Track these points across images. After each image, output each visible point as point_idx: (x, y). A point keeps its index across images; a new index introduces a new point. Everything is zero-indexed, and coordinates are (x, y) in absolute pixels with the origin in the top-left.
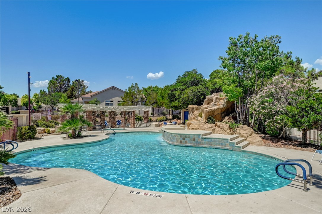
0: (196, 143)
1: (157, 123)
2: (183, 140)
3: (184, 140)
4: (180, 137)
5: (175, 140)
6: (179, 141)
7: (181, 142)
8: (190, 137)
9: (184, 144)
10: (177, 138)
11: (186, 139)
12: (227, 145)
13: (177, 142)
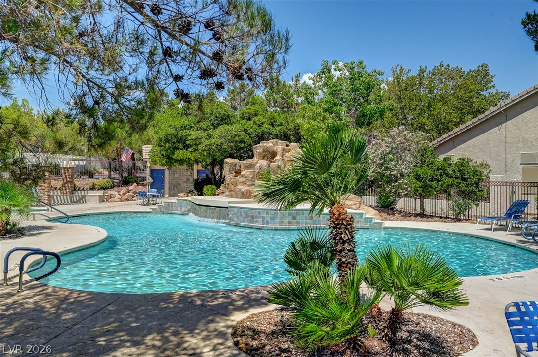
0: (314, 223)
1: (101, 193)
2: (293, 219)
3: (295, 219)
4: (287, 215)
5: (277, 221)
6: (286, 221)
7: (289, 223)
8: (304, 214)
9: (295, 227)
10: (281, 217)
11: (298, 217)
12: (361, 221)
13: (281, 223)
